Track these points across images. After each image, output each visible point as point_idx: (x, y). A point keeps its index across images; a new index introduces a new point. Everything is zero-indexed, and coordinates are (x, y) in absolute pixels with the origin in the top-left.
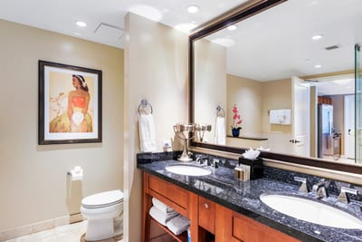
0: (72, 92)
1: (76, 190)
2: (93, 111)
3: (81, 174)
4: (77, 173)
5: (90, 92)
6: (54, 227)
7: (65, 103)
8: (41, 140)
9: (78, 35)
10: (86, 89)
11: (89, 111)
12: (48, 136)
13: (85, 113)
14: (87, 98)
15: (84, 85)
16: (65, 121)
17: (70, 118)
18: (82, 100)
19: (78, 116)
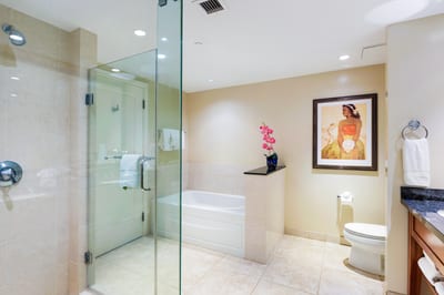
0: (343, 121)
1: (347, 214)
2: (365, 138)
3: (350, 200)
4: (347, 197)
5: (361, 118)
6: (325, 241)
7: (335, 132)
8: (315, 165)
9: (347, 66)
10: (357, 116)
11: (360, 138)
12: (321, 162)
13: (356, 141)
14: (358, 125)
15: (355, 113)
16: (336, 149)
17: (340, 146)
18: (352, 127)
19: (349, 143)
